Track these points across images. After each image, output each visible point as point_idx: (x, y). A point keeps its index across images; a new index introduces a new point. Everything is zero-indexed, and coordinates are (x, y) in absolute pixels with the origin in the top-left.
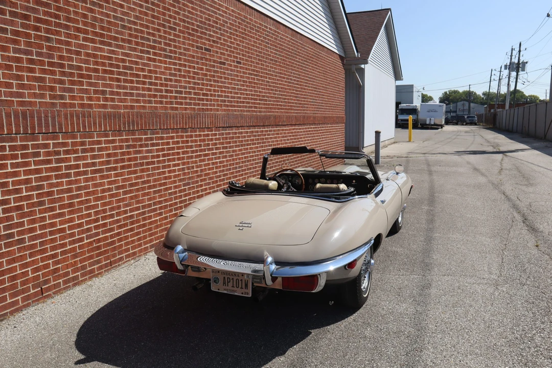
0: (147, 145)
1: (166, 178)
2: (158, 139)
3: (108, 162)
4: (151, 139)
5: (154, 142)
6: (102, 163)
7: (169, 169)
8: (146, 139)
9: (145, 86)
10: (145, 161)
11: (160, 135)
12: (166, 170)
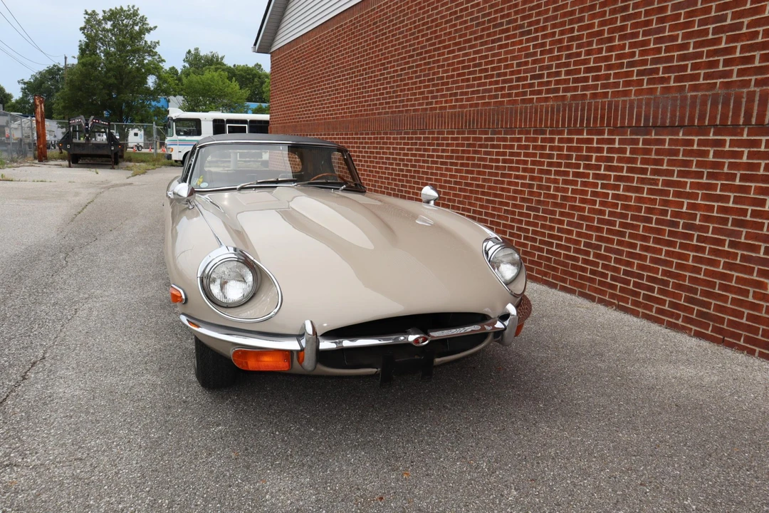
0: (486, 146)
1: (502, 190)
2: (499, 140)
3: (451, 157)
4: (492, 139)
5: (495, 143)
6: (447, 157)
7: (509, 180)
8: (487, 139)
9: (493, 80)
10: (482, 163)
11: (503, 136)
12: (506, 180)
